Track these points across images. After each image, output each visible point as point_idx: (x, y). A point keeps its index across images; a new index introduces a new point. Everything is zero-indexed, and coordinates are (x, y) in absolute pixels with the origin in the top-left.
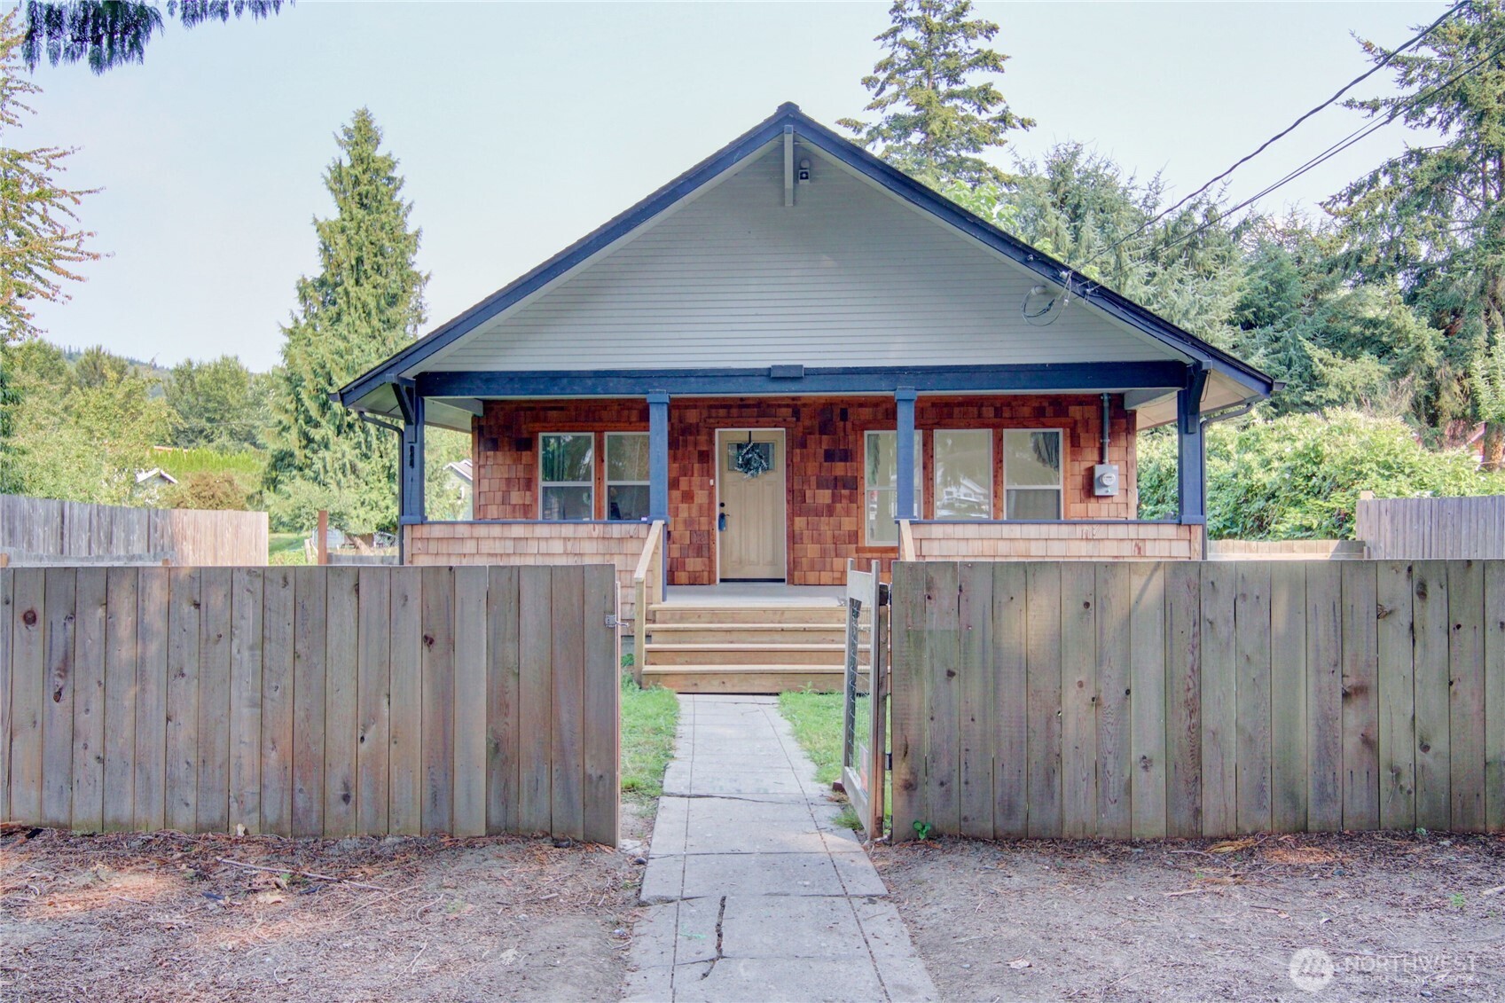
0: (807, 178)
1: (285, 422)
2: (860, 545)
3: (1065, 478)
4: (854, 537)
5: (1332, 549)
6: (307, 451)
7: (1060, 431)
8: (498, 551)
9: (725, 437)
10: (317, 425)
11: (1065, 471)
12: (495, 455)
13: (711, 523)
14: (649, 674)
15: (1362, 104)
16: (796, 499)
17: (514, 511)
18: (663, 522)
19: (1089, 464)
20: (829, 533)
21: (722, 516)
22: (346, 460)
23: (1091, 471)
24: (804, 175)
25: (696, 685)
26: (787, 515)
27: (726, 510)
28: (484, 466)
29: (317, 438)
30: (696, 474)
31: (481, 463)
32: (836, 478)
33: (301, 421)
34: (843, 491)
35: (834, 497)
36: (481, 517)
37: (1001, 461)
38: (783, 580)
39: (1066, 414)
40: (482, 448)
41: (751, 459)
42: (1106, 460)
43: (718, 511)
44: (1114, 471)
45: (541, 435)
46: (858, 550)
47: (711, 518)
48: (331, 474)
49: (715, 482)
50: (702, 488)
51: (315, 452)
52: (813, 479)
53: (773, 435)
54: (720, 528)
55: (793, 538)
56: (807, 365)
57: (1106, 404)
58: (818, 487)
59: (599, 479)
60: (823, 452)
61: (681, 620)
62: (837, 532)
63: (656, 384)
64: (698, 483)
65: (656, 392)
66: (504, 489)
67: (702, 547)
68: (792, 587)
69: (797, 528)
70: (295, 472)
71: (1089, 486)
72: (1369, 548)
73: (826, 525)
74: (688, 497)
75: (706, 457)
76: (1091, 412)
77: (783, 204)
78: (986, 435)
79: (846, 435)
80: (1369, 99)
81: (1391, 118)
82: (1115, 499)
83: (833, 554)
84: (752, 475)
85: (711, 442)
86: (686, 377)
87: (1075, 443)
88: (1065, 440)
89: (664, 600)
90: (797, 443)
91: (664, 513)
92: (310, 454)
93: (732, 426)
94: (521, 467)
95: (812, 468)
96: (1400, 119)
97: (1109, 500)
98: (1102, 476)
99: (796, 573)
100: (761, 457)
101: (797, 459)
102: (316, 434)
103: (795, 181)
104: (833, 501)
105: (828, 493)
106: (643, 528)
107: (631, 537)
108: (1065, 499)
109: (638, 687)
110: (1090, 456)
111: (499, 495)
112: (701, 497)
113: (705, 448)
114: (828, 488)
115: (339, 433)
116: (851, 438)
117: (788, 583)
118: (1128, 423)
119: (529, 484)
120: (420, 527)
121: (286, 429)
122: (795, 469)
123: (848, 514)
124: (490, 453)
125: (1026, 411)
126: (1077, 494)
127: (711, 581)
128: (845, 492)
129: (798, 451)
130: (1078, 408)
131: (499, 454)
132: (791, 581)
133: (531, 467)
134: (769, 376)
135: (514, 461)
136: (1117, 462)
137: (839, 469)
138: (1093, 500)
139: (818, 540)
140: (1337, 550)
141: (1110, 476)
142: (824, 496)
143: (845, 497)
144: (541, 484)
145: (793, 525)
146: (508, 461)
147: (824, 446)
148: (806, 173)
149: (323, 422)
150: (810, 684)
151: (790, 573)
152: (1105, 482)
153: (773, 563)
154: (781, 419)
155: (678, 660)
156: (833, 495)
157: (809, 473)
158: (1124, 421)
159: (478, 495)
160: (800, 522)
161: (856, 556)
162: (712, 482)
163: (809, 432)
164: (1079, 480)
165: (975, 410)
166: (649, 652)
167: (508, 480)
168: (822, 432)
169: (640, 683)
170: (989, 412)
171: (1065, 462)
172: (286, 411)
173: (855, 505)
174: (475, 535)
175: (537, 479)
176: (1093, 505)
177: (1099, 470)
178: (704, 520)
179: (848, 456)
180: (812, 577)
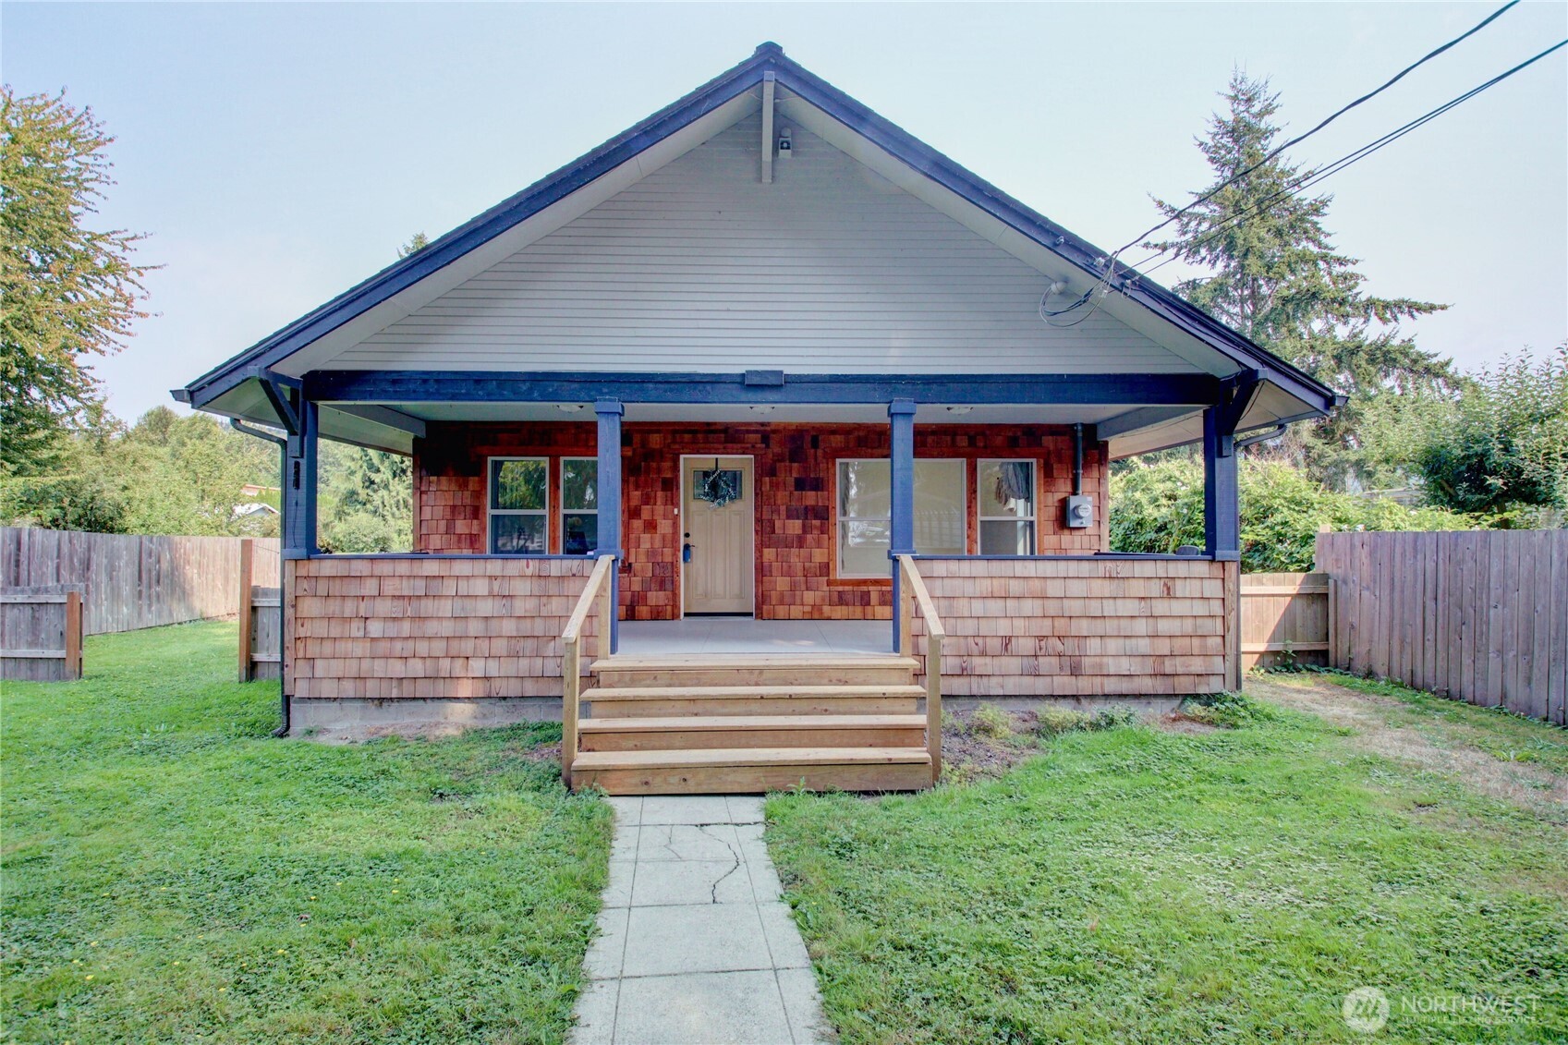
0: (788, 148)
1: (353, 468)
2: (831, 577)
3: (1039, 509)
4: (825, 569)
5: (1299, 582)
6: (369, 491)
7: (1034, 461)
8: (405, 593)
9: (690, 463)
10: (378, 471)
11: (1039, 503)
12: (439, 481)
13: (675, 554)
14: (583, 771)
15: (1156, 246)
16: (765, 532)
17: (459, 541)
18: (613, 557)
19: (1061, 496)
20: (799, 565)
21: (687, 547)
22: (400, 498)
23: (1064, 504)
24: (785, 145)
25: (647, 783)
26: (756, 546)
27: (691, 541)
28: (426, 492)
29: (377, 480)
30: (659, 503)
31: (423, 489)
32: (806, 507)
33: (365, 467)
34: (814, 522)
35: (805, 529)
36: (423, 547)
37: (975, 492)
38: (750, 614)
39: (1040, 444)
40: (424, 473)
41: (717, 487)
42: (1080, 492)
43: (682, 541)
44: (1088, 503)
45: (490, 459)
46: (829, 583)
47: (676, 550)
48: (388, 508)
49: (680, 511)
50: (665, 517)
51: (375, 491)
52: (783, 508)
53: (741, 463)
54: (685, 560)
55: (761, 571)
56: (787, 371)
57: (1080, 434)
58: (789, 517)
59: (555, 507)
60: (793, 480)
61: (632, 683)
62: (807, 564)
63: (605, 390)
64: (662, 513)
65: (605, 400)
66: (449, 517)
67: (666, 579)
68: (760, 621)
69: (765, 559)
70: (359, 506)
71: (1064, 518)
72: (1336, 581)
73: (795, 556)
74: (651, 526)
75: (670, 485)
76: (1063, 442)
77: (760, 180)
78: (961, 463)
79: (817, 464)
80: (1160, 242)
81: (1177, 255)
82: (1088, 531)
83: (803, 587)
84: (719, 504)
85: (676, 468)
86: (643, 382)
87: (1048, 475)
88: (1038, 470)
89: (613, 650)
90: (765, 471)
91: (615, 547)
92: (371, 493)
93: (698, 453)
94: (467, 494)
95: (782, 496)
96: (1181, 258)
97: (1082, 532)
98: (1076, 508)
99: (765, 607)
100: (728, 486)
101: (766, 487)
102: (377, 478)
103: (775, 152)
104: (805, 531)
105: (798, 523)
106: (588, 563)
107: (574, 575)
108: (1039, 531)
109: (566, 789)
110: (1063, 488)
111: (443, 524)
112: (664, 527)
113: (669, 475)
114: (798, 518)
115: (395, 476)
116: (823, 466)
117: (756, 617)
118: (1100, 455)
119: (476, 513)
120: (306, 562)
121: (353, 473)
122: (765, 498)
123: (819, 546)
124: (434, 478)
125: (999, 440)
126: (1050, 527)
127: (675, 616)
128: (817, 523)
129: (767, 479)
130: (1050, 437)
131: (444, 479)
132: (760, 615)
133: (479, 494)
134: (742, 383)
135: (460, 486)
136: (1090, 493)
137: (811, 498)
138: (1066, 532)
139: (789, 573)
140: (1302, 583)
141: (1084, 505)
142: (795, 526)
143: (816, 527)
144: (490, 512)
145: (761, 556)
146: (454, 487)
147: (795, 475)
148: (788, 143)
149: (382, 469)
150: (802, 782)
151: (757, 607)
152: (1082, 513)
153: (741, 596)
154: (749, 445)
155: (624, 744)
156: (804, 526)
157: (779, 502)
158: (1096, 452)
159: (420, 523)
160: (769, 554)
161: (827, 589)
162: (676, 511)
163: (779, 458)
164: (1052, 512)
165: (949, 438)
166: (585, 733)
167: (454, 508)
168: (792, 461)
169: (568, 785)
170: (963, 442)
171: (1039, 493)
172: (353, 460)
173: (826, 536)
174: (377, 572)
175: (485, 505)
176: (1066, 537)
177: (1073, 501)
178: (668, 551)
179: (819, 485)
180: (781, 611)
